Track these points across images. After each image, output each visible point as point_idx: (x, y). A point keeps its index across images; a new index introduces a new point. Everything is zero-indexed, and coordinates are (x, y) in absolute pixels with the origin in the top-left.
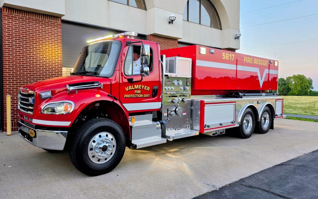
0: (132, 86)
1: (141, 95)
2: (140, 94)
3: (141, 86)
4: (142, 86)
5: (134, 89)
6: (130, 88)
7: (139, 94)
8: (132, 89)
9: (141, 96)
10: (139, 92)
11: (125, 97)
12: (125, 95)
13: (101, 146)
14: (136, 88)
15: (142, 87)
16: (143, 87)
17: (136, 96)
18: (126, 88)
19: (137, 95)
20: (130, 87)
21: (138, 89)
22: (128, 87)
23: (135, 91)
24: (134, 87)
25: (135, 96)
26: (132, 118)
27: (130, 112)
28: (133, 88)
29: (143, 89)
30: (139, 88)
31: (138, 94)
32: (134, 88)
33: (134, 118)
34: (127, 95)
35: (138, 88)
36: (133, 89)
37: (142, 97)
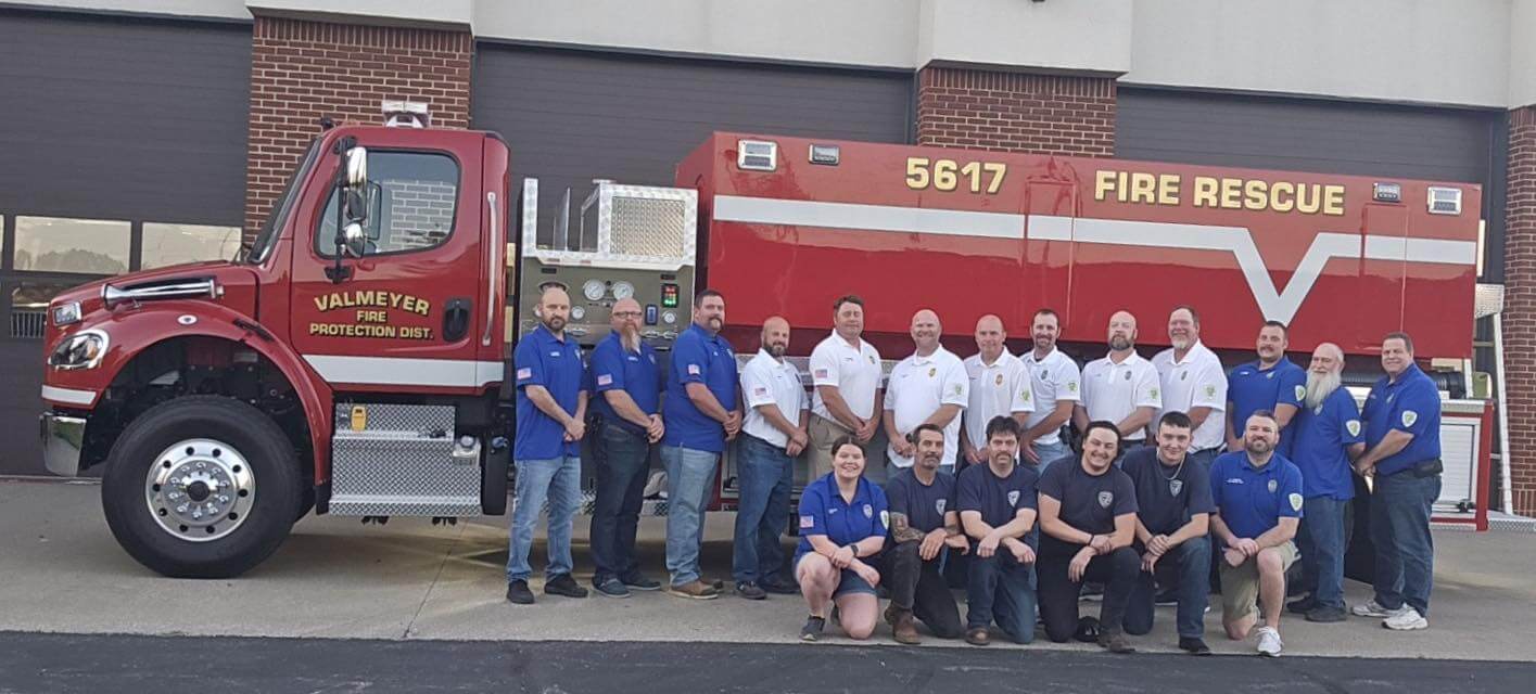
0: (346, 295)
1: (388, 328)
2: (385, 324)
3: (388, 296)
4: (392, 295)
5: (353, 303)
6: (335, 301)
7: (378, 323)
8: (344, 307)
9: (390, 331)
10: (380, 317)
11: (312, 330)
12: (312, 325)
13: (187, 481)
14: (365, 302)
15: (388, 299)
16: (395, 300)
17: (364, 330)
18: (317, 300)
19: (368, 327)
20: (335, 296)
21: (375, 307)
22: (325, 298)
23: (359, 312)
24: (352, 298)
25: (360, 330)
26: (354, 411)
27: (336, 388)
28: (350, 300)
29: (395, 305)
30: (379, 303)
31: (372, 323)
32: (355, 300)
33: (358, 411)
34: (322, 326)
35: (372, 303)
36: (348, 303)
37: (393, 334)
